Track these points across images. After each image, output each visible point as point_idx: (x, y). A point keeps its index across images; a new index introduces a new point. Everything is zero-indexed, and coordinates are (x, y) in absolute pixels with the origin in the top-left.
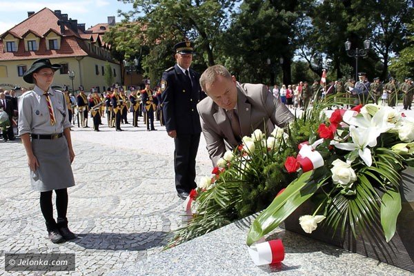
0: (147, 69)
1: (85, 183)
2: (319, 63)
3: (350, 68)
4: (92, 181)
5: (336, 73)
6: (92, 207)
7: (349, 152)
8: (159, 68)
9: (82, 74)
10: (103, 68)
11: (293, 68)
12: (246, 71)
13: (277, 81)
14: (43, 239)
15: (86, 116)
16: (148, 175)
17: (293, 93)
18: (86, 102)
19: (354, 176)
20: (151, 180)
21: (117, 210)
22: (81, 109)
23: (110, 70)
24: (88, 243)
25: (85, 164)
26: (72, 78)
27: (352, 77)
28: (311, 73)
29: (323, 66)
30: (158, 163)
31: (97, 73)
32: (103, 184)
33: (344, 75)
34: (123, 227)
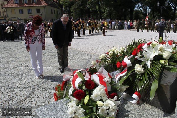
0: (73, 11)
1: (46, 61)
2: (145, 11)
3: (159, 14)
4: (49, 60)
5: (152, 15)
6: (48, 71)
7: (142, 61)
8: (77, 11)
9: (46, 13)
10: (54, 11)
11: (134, 13)
12: (114, 13)
13: (127, 18)
14: (29, 83)
15: (47, 32)
16: (71, 58)
17: (133, 24)
18: (47, 26)
19: (143, 71)
20: (72, 60)
21: (57, 72)
22: (46, 29)
23: (57, 11)
24: (46, 85)
25: (46, 52)
26: (42, 15)
27: (159, 18)
28: (142, 15)
29: (147, 12)
30: (75, 53)
31: (52, 13)
32: (53, 61)
33: (156, 17)
34: (60, 80)
